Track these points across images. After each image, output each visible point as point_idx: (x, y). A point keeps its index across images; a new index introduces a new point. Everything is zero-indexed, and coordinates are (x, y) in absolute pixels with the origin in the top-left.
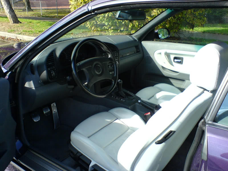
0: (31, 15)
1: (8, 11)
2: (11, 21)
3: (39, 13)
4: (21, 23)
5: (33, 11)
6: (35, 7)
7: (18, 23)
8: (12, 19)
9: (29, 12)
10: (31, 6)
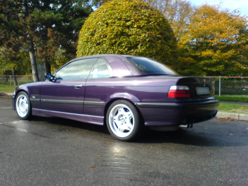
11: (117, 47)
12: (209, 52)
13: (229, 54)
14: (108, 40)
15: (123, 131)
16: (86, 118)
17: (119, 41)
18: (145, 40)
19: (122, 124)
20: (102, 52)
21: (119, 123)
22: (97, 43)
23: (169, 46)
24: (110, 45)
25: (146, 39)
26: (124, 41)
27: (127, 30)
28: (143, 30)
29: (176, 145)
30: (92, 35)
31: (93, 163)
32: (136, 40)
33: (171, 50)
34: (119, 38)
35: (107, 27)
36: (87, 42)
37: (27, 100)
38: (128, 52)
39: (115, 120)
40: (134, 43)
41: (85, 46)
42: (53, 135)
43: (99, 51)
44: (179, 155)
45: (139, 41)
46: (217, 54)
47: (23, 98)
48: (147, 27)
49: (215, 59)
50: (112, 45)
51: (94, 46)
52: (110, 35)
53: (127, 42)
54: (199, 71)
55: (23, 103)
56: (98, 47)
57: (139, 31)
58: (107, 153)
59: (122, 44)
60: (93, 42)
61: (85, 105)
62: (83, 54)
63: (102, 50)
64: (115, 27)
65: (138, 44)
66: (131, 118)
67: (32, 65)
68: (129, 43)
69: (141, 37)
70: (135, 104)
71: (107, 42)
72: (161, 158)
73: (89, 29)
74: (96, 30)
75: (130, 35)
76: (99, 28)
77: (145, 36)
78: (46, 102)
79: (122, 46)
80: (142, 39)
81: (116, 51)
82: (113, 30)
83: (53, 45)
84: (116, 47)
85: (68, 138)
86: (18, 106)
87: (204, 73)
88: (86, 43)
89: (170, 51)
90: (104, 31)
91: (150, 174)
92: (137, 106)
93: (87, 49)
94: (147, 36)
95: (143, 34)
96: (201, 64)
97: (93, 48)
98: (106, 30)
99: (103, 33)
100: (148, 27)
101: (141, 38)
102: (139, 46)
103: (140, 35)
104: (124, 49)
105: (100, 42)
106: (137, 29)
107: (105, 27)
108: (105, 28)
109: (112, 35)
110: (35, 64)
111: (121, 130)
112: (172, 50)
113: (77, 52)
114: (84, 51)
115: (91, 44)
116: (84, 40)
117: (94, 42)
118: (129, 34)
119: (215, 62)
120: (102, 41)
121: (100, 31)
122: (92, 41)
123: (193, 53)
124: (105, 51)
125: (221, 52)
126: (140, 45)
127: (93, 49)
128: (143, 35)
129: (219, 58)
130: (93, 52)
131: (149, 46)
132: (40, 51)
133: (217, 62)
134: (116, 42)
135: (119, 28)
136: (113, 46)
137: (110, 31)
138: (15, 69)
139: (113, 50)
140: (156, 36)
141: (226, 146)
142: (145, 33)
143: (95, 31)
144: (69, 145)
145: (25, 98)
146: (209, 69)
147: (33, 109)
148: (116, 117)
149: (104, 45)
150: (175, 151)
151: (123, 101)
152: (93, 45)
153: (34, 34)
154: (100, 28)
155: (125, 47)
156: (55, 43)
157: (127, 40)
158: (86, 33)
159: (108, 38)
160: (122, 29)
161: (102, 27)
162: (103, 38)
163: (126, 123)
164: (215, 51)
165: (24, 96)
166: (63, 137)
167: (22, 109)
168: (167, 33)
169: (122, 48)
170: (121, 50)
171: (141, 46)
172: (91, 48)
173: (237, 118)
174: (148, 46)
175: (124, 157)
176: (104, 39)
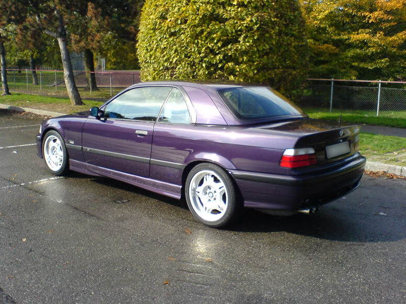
0: (96, 96)
1: (71, 90)
2: (73, 101)
3: (108, 93)
4: (84, 104)
5: (99, 90)
6: (102, 84)
7: (81, 105)
8: (74, 100)
9: (93, 92)
10: (97, 82)
11: (205, 41)
12: (363, 35)
13: (399, 39)
14: (189, 27)
15: (211, 211)
16: (154, 185)
17: (208, 29)
18: (251, 29)
19: (210, 200)
20: (179, 48)
21: (204, 199)
22: (172, 33)
23: (293, 35)
24: (191, 37)
25: (254, 25)
26: (216, 29)
27: (221, 11)
28: (248, 9)
29: (292, 236)
30: (163, 18)
31: (166, 276)
32: (236, 28)
33: (296, 43)
34: (208, 25)
35: (187, 4)
36: (154, 29)
37: (60, 144)
38: (223, 49)
39: (199, 192)
40: (232, 33)
41: (151, 37)
42: (105, 211)
43: (174, 47)
44: (294, 259)
45: (241, 29)
46: (378, 38)
47: (55, 141)
48: (254, 5)
49: (373, 47)
50: (197, 36)
51: (166, 38)
52: (193, 20)
53: (221, 31)
54: (344, 68)
55: (55, 149)
56: (173, 40)
57: (242, 12)
58: (186, 253)
59: (214, 34)
60: (164, 30)
61: (153, 164)
62: (147, 50)
63: (179, 46)
64: (201, 4)
65: (240, 35)
66: (223, 194)
67: (63, 61)
68: (225, 33)
69: (245, 22)
70: (230, 173)
71: (188, 32)
72: (266, 266)
73: (157, 6)
74: (169, 9)
75: (226, 20)
76: (174, 5)
77: (251, 21)
78: (90, 153)
79: (213, 39)
80: (246, 27)
81: (203, 47)
82: (198, 10)
83: (98, 31)
84: (202, 40)
85: (127, 219)
86: (48, 153)
87: (354, 72)
88: (152, 31)
89: (293, 44)
90: (183, 12)
91: (248, 300)
92: (232, 176)
93: (155, 42)
94: (254, 21)
95: (248, 17)
96: (349, 55)
97: (164, 41)
98: (187, 11)
99: (180, 15)
100: (256, 4)
101: (245, 25)
102: (241, 39)
103: (243, 20)
104: (217, 43)
105: (175, 32)
106: (238, 8)
107: (184, 5)
108: (184, 7)
109: (195, 19)
110: (68, 59)
111: (207, 209)
112: (298, 42)
113: (137, 45)
114: (150, 45)
115: (160, 33)
116: (149, 26)
117: (166, 32)
118: (225, 16)
119: (373, 52)
120: (180, 30)
121: (176, 12)
122: (162, 29)
123: (335, 35)
124: (183, 47)
125: (384, 35)
126: (242, 36)
127: (164, 44)
128: (249, 19)
129: (380, 45)
130: (165, 48)
131: (258, 39)
132: (75, 40)
133: (377, 53)
134: (202, 32)
135: (208, 7)
136: (198, 39)
137: (193, 11)
138: (34, 57)
139: (198, 46)
140: (271, 20)
141: (370, 241)
142: (252, 15)
143: (167, 11)
144: (130, 235)
145: (58, 141)
146: (362, 65)
147: (70, 159)
148: (200, 189)
149: (183, 36)
150: (289, 251)
151: (210, 165)
152: (165, 36)
153: (65, 12)
154: (175, 7)
155: (218, 41)
156: (101, 27)
157: (220, 28)
158: (151, 15)
159: (189, 24)
160: (212, 8)
161: (179, 4)
162: (181, 23)
163: (215, 199)
164: (374, 33)
165: (56, 138)
166: (119, 216)
167: (54, 158)
168: (289, 14)
169: (212, 43)
170: (210, 46)
171: (246, 37)
172: (160, 40)
173: (398, 173)
174: (256, 38)
175: (211, 262)
176: (183, 26)
